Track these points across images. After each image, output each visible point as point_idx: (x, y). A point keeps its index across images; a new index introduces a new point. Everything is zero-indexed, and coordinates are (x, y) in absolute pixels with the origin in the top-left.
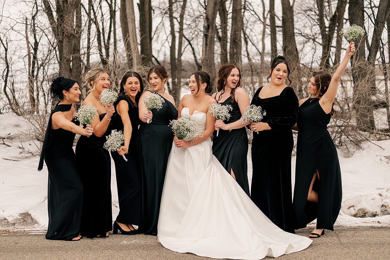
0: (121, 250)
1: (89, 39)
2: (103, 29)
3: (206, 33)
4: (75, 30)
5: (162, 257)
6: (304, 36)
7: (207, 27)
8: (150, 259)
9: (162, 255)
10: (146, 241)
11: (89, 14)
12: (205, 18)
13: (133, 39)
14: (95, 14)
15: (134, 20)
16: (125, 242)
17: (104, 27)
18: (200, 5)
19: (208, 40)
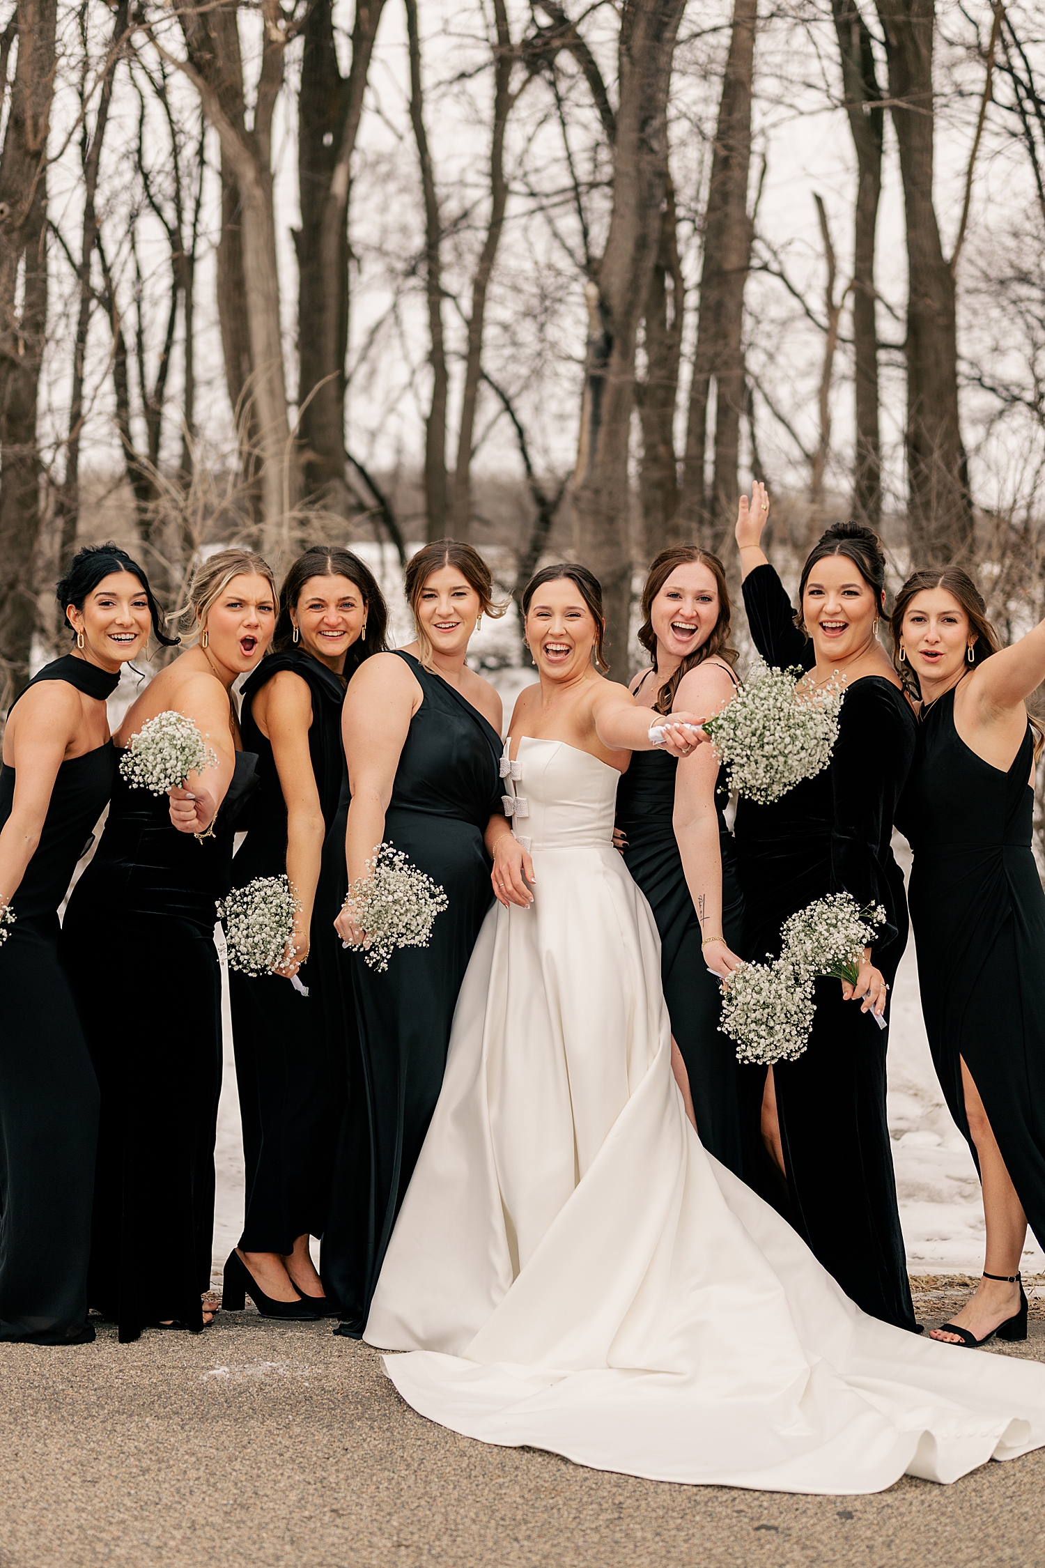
0: (203, 1419)
1: (79, 381)
2: (140, 334)
3: (599, 372)
4: (21, 344)
5: (403, 1467)
6: (993, 390)
7: (601, 344)
8: (342, 1476)
9: (399, 1453)
10: (320, 1370)
11: (82, 272)
12: (594, 303)
13: (270, 381)
14: (106, 270)
15: (274, 302)
16: (221, 1371)
17: (145, 322)
18: (556, 244)
19: (606, 400)
